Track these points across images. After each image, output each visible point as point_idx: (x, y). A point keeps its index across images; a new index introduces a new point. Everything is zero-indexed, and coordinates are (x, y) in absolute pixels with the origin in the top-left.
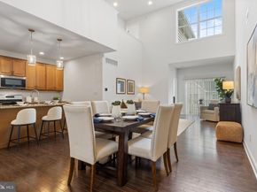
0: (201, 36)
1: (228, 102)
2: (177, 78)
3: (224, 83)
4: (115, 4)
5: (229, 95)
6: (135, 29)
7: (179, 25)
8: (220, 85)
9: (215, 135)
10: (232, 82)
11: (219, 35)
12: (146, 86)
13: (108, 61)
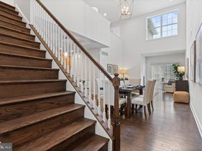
0: (163, 36)
1: (181, 80)
2: (146, 63)
3: (179, 68)
4: (105, 15)
5: (181, 75)
6: (117, 30)
7: (148, 28)
8: (176, 68)
9: (172, 99)
10: (183, 68)
11: (175, 36)
12: (125, 69)
13: (103, 53)
